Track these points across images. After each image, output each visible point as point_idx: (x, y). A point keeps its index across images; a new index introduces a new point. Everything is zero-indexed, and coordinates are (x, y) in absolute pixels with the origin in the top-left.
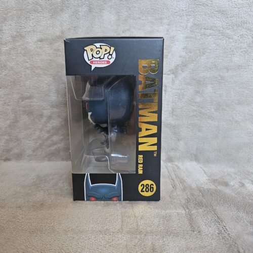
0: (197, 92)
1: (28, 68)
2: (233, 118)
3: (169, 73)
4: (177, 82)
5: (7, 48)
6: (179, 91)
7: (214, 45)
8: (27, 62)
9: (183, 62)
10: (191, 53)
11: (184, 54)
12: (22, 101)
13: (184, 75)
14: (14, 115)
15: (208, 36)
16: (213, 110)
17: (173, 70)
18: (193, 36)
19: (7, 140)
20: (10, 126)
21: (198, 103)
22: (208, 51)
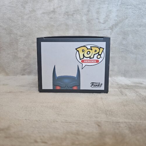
0: (124, 39)
1: (37, 27)
2: (144, 53)
3: (109, 29)
4: (113, 34)
5: (27, 17)
6: (114, 38)
7: (132, 14)
8: (36, 24)
9: (116, 23)
10: (120, 18)
11: (117, 19)
12: (33, 44)
13: (116, 30)
14: (28, 51)
15: (129, 9)
16: (133, 49)
17: (110, 27)
18: (121, 9)
19: (24, 64)
20: (26, 57)
21: (124, 44)
22: (129, 17)
